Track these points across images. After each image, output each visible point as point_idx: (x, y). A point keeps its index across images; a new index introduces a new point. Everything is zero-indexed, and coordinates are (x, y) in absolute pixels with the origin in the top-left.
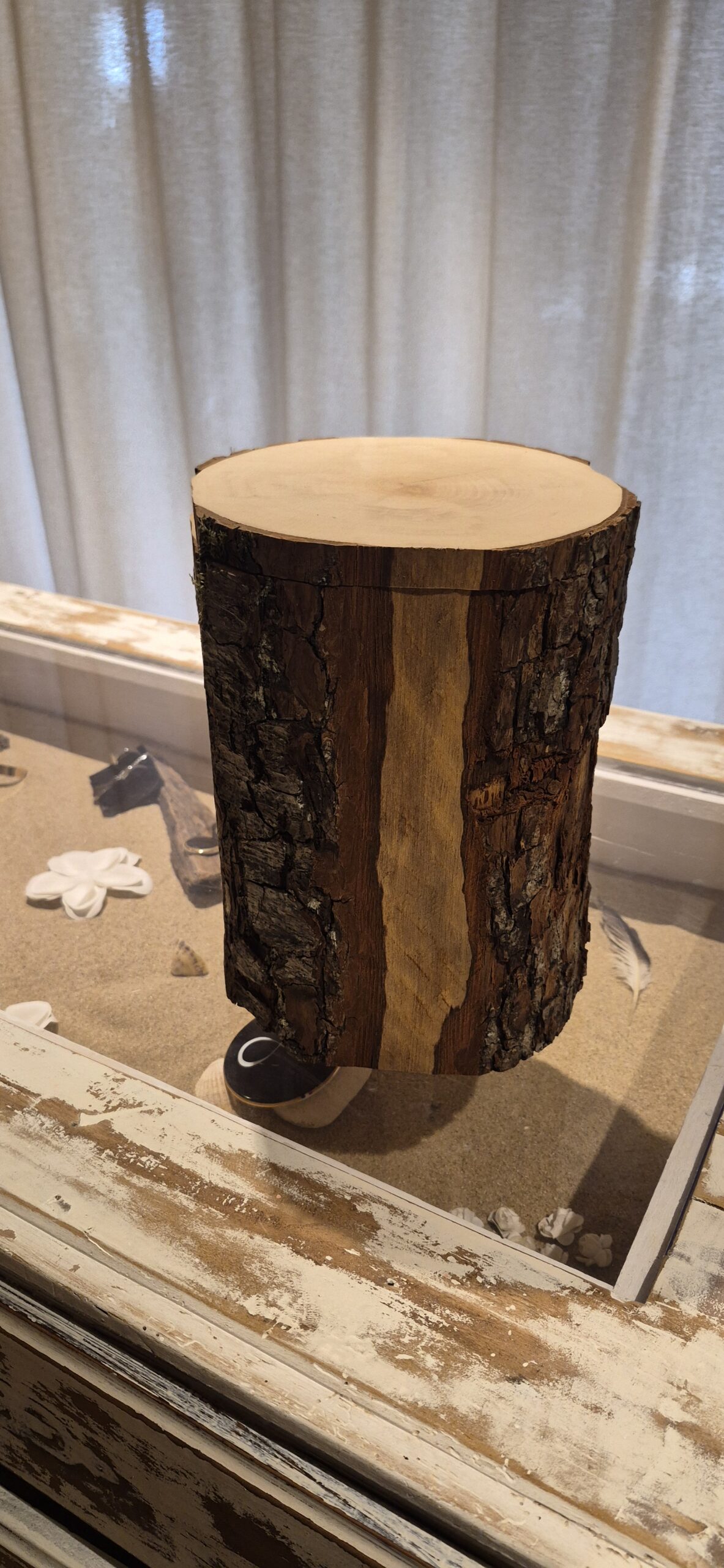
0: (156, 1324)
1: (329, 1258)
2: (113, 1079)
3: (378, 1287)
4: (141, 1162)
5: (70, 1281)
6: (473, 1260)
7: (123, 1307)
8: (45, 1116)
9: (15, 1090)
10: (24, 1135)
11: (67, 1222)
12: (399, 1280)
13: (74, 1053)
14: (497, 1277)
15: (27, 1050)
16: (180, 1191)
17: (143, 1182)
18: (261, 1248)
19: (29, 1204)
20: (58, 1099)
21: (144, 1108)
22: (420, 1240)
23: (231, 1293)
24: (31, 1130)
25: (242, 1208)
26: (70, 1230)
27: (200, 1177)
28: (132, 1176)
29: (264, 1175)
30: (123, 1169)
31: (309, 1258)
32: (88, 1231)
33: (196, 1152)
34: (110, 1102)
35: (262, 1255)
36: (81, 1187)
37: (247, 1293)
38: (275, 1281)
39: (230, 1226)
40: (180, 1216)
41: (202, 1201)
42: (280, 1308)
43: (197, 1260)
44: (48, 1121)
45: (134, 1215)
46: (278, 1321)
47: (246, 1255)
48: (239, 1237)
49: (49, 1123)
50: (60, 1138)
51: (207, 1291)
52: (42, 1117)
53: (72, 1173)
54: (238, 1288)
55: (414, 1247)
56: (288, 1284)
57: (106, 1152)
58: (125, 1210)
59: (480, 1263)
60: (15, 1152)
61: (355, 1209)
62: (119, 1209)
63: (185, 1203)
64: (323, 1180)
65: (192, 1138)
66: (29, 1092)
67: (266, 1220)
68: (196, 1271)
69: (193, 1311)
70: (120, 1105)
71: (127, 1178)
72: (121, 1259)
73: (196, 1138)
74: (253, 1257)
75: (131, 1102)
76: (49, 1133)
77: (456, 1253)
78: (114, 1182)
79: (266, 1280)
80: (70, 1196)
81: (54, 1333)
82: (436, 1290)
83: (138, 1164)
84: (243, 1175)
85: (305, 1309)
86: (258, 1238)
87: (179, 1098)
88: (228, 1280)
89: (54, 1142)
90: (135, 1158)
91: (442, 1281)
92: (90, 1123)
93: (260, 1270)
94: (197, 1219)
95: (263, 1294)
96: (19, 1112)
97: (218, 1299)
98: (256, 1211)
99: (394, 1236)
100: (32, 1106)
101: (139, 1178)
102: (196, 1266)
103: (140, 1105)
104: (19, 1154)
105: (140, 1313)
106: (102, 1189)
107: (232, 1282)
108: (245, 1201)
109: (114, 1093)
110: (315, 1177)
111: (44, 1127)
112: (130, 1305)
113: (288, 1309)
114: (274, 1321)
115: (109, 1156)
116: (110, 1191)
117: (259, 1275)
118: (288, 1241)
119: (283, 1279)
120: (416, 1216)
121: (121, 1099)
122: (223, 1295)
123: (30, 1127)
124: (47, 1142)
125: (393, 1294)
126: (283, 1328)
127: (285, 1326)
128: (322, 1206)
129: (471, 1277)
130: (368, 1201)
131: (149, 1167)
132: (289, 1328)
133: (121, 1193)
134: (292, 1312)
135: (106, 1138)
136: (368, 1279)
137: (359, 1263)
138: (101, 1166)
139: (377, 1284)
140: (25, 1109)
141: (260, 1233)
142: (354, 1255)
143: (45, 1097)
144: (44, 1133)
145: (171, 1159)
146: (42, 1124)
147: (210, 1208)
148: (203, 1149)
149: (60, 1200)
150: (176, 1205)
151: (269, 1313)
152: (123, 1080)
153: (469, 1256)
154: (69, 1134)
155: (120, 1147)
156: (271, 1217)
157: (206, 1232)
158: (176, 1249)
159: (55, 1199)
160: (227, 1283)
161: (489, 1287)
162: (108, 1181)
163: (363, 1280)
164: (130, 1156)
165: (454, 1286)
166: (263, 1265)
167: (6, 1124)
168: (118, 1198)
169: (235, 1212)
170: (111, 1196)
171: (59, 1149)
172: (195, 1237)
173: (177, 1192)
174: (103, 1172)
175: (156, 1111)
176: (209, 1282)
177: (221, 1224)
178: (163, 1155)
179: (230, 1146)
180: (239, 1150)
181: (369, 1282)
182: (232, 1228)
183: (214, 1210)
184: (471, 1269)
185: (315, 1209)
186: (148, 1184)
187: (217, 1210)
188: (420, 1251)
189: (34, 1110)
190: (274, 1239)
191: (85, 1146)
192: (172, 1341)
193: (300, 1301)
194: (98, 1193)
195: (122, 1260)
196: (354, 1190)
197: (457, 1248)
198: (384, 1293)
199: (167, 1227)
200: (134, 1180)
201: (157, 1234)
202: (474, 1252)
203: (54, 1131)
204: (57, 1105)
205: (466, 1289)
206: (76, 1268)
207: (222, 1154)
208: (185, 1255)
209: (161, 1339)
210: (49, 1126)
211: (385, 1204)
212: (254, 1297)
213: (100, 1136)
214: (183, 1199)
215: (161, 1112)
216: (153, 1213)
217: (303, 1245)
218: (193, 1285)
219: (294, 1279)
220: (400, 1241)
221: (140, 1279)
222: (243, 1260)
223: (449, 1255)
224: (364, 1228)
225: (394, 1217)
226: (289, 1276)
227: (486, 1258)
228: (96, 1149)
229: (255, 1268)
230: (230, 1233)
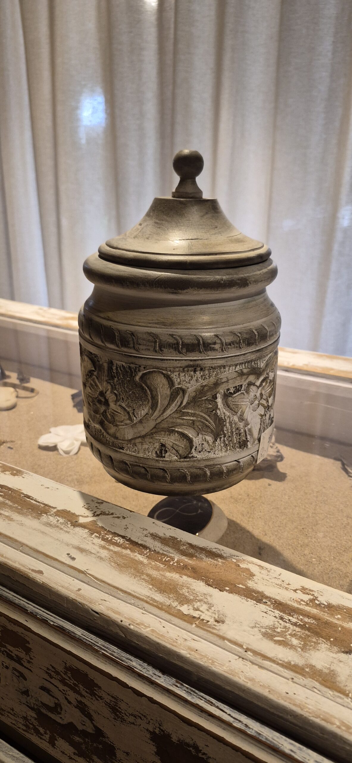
0: (129, 619)
1: (227, 588)
2: (97, 502)
3: (258, 604)
4: (115, 540)
5: (76, 596)
6: (312, 593)
7: (108, 610)
8: (59, 517)
9: (42, 505)
10: (48, 525)
11: (74, 566)
12: (270, 601)
14: (327, 601)
15: (48, 488)
16: (138, 554)
17: (117, 549)
18: (187, 582)
19: (52, 557)
20: (66, 510)
21: (114, 516)
22: (279, 582)
23: (172, 603)
24: (51, 523)
25: (174, 563)
26: (75, 570)
27: (149, 548)
28: (110, 546)
29: (185, 548)
30: (105, 543)
31: (216, 588)
32: (86, 571)
33: (146, 536)
34: (95, 512)
35: (188, 585)
36: (81, 550)
37: (182, 603)
38: (197, 598)
39: (169, 571)
40: (139, 565)
41: (151, 559)
42: (201, 611)
43: (151, 587)
44: (61, 519)
45: (113, 564)
46: (201, 618)
47: (179, 585)
48: (174, 577)
49: (61, 520)
50: (68, 527)
51: (158, 602)
52: (57, 517)
53: (76, 543)
54: (176, 601)
55: (276, 585)
56: (205, 600)
57: (94, 534)
58: (107, 561)
59: (316, 595)
60: (43, 532)
61: (239, 566)
62: (103, 560)
63: (141, 559)
64: (219, 552)
65: (142, 530)
66: (50, 506)
67: (189, 569)
68: (150, 591)
69: (150, 613)
70: (101, 514)
71: (107, 547)
72: (106, 585)
73: (145, 530)
74: (183, 586)
75: (107, 513)
76: (62, 525)
77: (301, 589)
78: (100, 548)
79: (192, 597)
80: (74, 553)
81: (64, 630)
82: (292, 606)
83: (113, 540)
84: (173, 548)
85: (216, 613)
86: (185, 577)
87: (134, 512)
88: (169, 597)
89: (65, 529)
90: (111, 538)
91: (295, 602)
92: (85, 521)
93: (188, 592)
94: (149, 567)
95: (191, 604)
96: (45, 515)
97: (165, 605)
98: (182, 564)
99: (263, 579)
100: (52, 513)
101: (114, 547)
102: (150, 589)
103: (112, 514)
104: (45, 533)
105: (119, 613)
106: (93, 551)
107: (172, 598)
108: (176, 560)
109: (98, 508)
110: (214, 550)
111: (59, 522)
112: (113, 609)
113: (206, 612)
114: (199, 618)
115: (96, 536)
116: (98, 552)
117: (187, 595)
118: (202, 580)
119: (202, 598)
120: (275, 571)
121: (102, 511)
122: (168, 604)
123: (51, 522)
124: (61, 529)
125: (267, 607)
126: (205, 621)
127: (206, 620)
128: (220, 564)
129: (312, 601)
130: (246, 563)
131: (120, 542)
132: (208, 621)
133: (104, 553)
134: (210, 614)
135: (95, 528)
136: (251, 599)
137: (245, 591)
138: (92, 541)
139: (257, 602)
140: (48, 514)
141: (186, 575)
142: (242, 588)
143: (59, 509)
144: (59, 524)
145: (131, 539)
146: (58, 521)
147: (156, 562)
148: (149, 535)
149: (70, 555)
150: (136, 560)
151: (196, 614)
152: (102, 503)
153: (309, 591)
154: (73, 526)
155: (102, 532)
156: (191, 568)
157: (155, 573)
158: (138, 580)
159: (67, 555)
160: (169, 598)
161: (323, 606)
162: (97, 548)
163: (249, 599)
164: (108, 537)
165: (303, 605)
166: (189, 590)
167: (38, 520)
168: (103, 556)
169: (171, 565)
170: (99, 555)
171: (68, 532)
172: (148, 575)
173: (136, 554)
174: (94, 544)
175: (121, 517)
176: (159, 597)
177: (163, 570)
178: (127, 537)
179: (164, 534)
180: (170, 536)
181: (252, 601)
182: (169, 572)
183: (158, 563)
184: (312, 597)
185: (216, 565)
186: (119, 550)
187: (160, 563)
188: (280, 587)
189: (53, 514)
190: (194, 578)
191: (82, 531)
192: (138, 628)
193: (213, 608)
194: (91, 553)
195: (106, 586)
196: (238, 557)
197: (301, 586)
198: (262, 607)
199: (132, 570)
200: (111, 547)
201: (127, 573)
202: (312, 589)
203: (65, 524)
204: (66, 512)
205: (309, 607)
206: (79, 590)
207: (160, 538)
208: (144, 584)
209: (132, 627)
210: (62, 522)
211: (256, 564)
212: (186, 606)
213: (91, 527)
214: (140, 558)
215: (124, 518)
216: (123, 563)
217: (211, 582)
218: (149, 598)
219: (208, 598)
220: (267, 582)
221: (117, 596)
222: (177, 587)
223: (297, 590)
224: (246, 575)
225: (262, 571)
226: (205, 596)
227: (319, 592)
228: (89, 533)
229: (185, 591)
230: (168, 574)
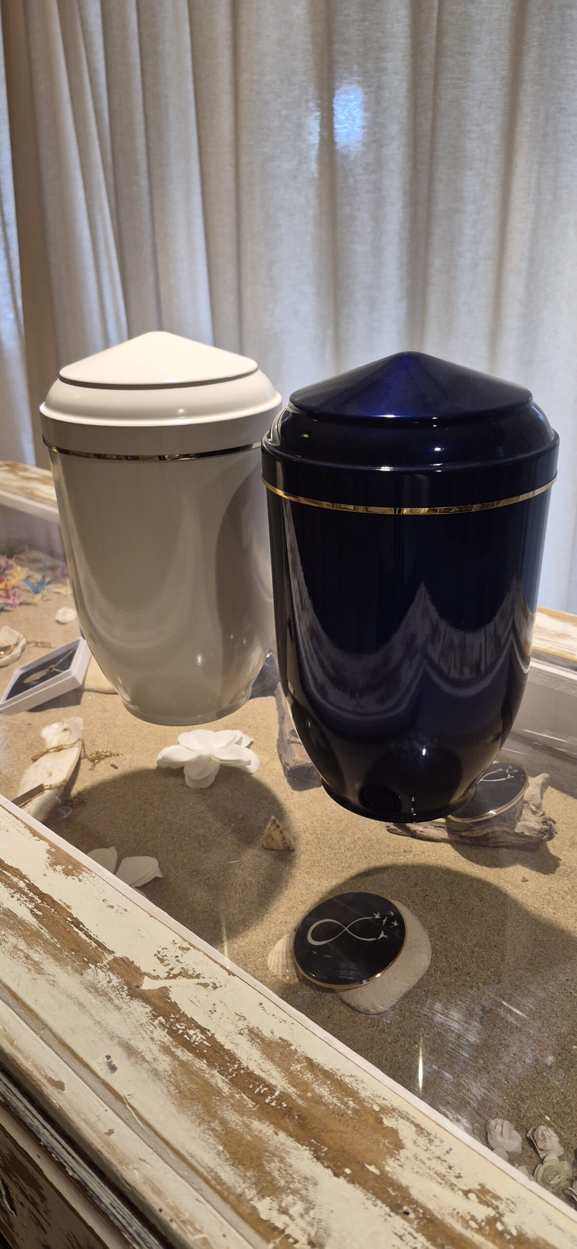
0: (172, 1208)
1: (348, 1171)
2: (179, 947)
3: (392, 1214)
4: (188, 1035)
5: (103, 1144)
6: (495, 1203)
7: (144, 1183)
8: (114, 973)
9: (94, 945)
10: (92, 990)
11: (111, 1084)
12: (415, 1211)
13: (151, 916)
14: (518, 1227)
15: (112, 907)
16: (218, 1071)
17: (185, 1055)
18: (283, 1147)
19: (82, 1059)
20: (127, 959)
21: (201, 981)
22: (442, 1169)
23: (246, 1190)
24: (99, 986)
25: (272, 1100)
26: (112, 1092)
27: (239, 1061)
28: (178, 1048)
29: (299, 1069)
30: (171, 1039)
31: (328, 1167)
32: (127, 1097)
33: (240, 1033)
34: (172, 969)
35: (284, 1155)
36: (131, 1051)
37: (262, 1194)
38: (291, 1186)
39: (258, 1117)
40: (214, 1097)
41: (237, 1085)
42: (291, 1217)
43: (221, 1148)
44: (116, 980)
45: (172, 1088)
46: (287, 1232)
47: (267, 1151)
48: (264, 1131)
49: (115, 981)
50: (122, 998)
51: (224, 1184)
52: (111, 974)
53: (125, 1033)
54: (254, 1186)
55: (435, 1176)
56: (303, 1192)
57: (159, 1019)
58: (164, 1081)
59: (502, 1207)
60: (81, 1005)
61: (381, 1122)
62: (159, 1079)
63: (221, 1084)
64: (354, 1085)
65: (238, 1018)
66: (105, 948)
67: (294, 1117)
68: (218, 1159)
69: (208, 1202)
70: (180, 974)
71: (173, 1049)
72: (152, 1132)
73: (242, 1018)
74: (274, 1155)
75: (190, 972)
76: (114, 991)
77: (478, 1190)
78: (160, 1051)
79: (282, 1183)
80: (120, 1058)
82: (452, 1230)
83: (185, 1036)
84: (278, 1065)
85: (316, 1224)
86: (282, 1135)
87: (234, 975)
88: (245, 1175)
89: (116, 1001)
90: (183, 1030)
91: (460, 1220)
92: (151, 988)
93: (279, 1170)
94: (229, 1104)
95: (277, 1198)
96: (93, 967)
97: (233, 1194)
98: (285, 1105)
99: (416, 1158)
100: (105, 962)
101: (183, 1051)
102: (219, 1154)
103: (198, 976)
104: (84, 1008)
105: (158, 1192)
106: (148, 1057)
107: (250, 1179)
108: (277, 1094)
109: (178, 961)
110: (347, 1080)
111: (111, 984)
112: (152, 1183)
113: (299, 1220)
114: (283, 1231)
115: (161, 1023)
116: (155, 1059)
117: (276, 1176)
118: (310, 1145)
119: (299, 1186)
120: (442, 1141)
121: (183, 968)
122: (239, 1191)
123: (99, 982)
124: (111, 1000)
125: (407, 1225)
126: (291, 1240)
127: (293, 1238)
128: (350, 1112)
129: (491, 1221)
130: (396, 1116)
131: (195, 1041)
132: (296, 1242)
133: (164, 1063)
134: (302, 1223)
135: (162, 1005)
136: (384, 1202)
137: (377, 1183)
138: (152, 1032)
139: (392, 1210)
140: (98, 964)
141: (285, 1130)
142: (373, 1173)
143: (118, 955)
144: (109, 990)
145: (216, 1036)
146: (110, 982)
147: (242, 1094)
148: (246, 1031)
149: (109, 1060)
150: (211, 1086)
151: (279, 1221)
152: (188, 949)
153: (492, 1197)
154: (131, 996)
155: (172, 1016)
156: (298, 1116)
157: (234, 1118)
158: (204, 1132)
159: (106, 1059)
160: (245, 1178)
161: (508, 1237)
162: (155, 1048)
163: (379, 1202)
164: (179, 1027)
165: (472, 1229)
166: (282, 1165)
167: (79, 976)
168: (160, 1068)
169: (266, 1103)
170: (155, 1065)
171: (118, 1008)
172: (223, 1122)
173: (215, 1072)
174: (152, 1039)
175: (211, 985)
176: (228, 1174)
177: (250, 1114)
178: (209, 1031)
179: (272, 1033)
180: (280, 1038)
181: (384, 1206)
182: (260, 1120)
183: (245, 1097)
184: (491, 1212)
185: (343, 1115)
186: (190, 1058)
187: (249, 1098)
188: (440, 1181)
189: (105, 966)
190: (298, 1139)
191: (142, 1009)
192: (183, 1230)
193: (312, 1213)
194: (144, 1060)
195: (152, 1134)
196: (384, 1102)
197: (480, 1185)
198: (398, 1222)
199: (199, 1107)
200: (179, 1052)
201: (189, 1113)
202: (498, 1193)
203: (118, 990)
204: (127, 964)
205: (483, 1235)
206: (111, 1132)
207: (263, 1040)
208: (211, 1140)
209: (174, 1226)
210: (116, 984)
211: (412, 1122)
212: (268, 1199)
213: (156, 1001)
214: (219, 1080)
215: (215, 988)
216: (189, 1089)
217: (325, 1152)
218: (212, 1174)
219: (310, 1187)
220: (421, 1165)
221: (165, 1156)
222: (264, 1156)
223: (470, 1191)
224: (388, 1145)
225: (419, 1139)
226: (306, 1183)
227: (509, 1202)
228: (151, 1015)
229: (273, 1167)
230: (256, 1125)
